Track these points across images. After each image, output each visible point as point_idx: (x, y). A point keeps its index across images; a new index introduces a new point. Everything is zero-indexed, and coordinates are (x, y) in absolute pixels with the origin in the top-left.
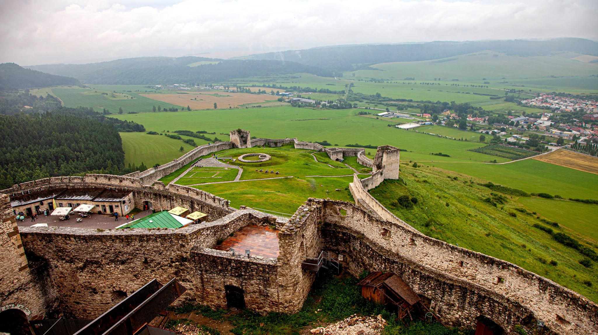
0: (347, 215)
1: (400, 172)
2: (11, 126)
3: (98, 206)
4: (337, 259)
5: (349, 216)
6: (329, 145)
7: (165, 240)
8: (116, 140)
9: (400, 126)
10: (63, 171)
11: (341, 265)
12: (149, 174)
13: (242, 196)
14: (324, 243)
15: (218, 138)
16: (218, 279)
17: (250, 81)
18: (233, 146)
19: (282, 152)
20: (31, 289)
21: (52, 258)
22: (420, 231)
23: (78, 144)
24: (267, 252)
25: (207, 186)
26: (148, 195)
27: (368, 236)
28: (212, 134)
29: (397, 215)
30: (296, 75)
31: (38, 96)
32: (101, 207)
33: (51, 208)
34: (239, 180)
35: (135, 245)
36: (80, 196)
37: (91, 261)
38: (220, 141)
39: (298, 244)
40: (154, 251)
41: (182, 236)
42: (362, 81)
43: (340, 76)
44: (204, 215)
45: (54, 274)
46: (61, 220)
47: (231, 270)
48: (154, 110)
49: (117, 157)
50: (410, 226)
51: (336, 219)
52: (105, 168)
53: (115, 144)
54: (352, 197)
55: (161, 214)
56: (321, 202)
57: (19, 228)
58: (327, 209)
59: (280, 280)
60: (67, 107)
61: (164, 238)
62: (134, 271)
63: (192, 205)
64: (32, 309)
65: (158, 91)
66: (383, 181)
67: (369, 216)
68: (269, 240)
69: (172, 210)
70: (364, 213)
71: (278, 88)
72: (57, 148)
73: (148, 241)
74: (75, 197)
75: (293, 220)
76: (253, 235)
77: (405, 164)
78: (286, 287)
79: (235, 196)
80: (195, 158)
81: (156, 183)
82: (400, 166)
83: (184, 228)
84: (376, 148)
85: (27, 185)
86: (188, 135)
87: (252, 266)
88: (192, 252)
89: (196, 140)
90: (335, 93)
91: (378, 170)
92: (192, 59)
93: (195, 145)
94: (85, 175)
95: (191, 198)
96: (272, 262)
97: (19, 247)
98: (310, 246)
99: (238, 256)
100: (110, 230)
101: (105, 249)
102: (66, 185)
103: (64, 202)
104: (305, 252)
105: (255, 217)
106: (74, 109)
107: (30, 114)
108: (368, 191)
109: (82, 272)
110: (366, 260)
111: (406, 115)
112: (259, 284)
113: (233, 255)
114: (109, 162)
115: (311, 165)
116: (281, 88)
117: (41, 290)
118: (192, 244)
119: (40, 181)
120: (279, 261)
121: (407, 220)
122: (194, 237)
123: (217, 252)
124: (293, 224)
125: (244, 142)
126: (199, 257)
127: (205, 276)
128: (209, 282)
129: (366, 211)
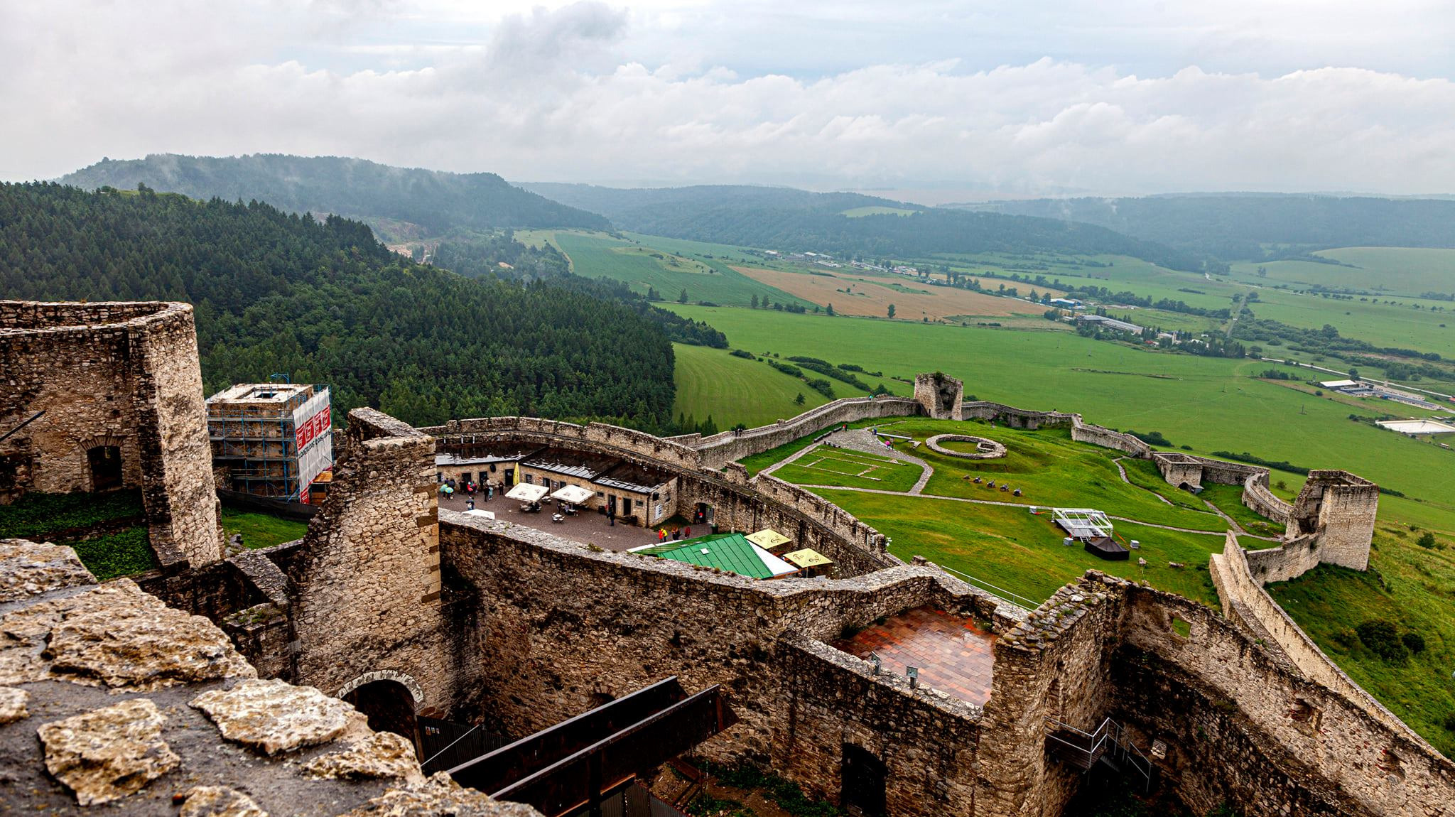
0: (1190, 638)
1: (1375, 553)
2: (468, 301)
3: (601, 494)
4: (1148, 752)
5: (1196, 640)
6: (1166, 444)
7: (727, 600)
8: (663, 359)
9: (1387, 425)
10: (545, 407)
11: (1156, 771)
12: (720, 443)
13: (919, 533)
14: (1117, 697)
15: (885, 386)
16: (831, 722)
17: (983, 263)
18: (919, 410)
19: (1038, 445)
20: (435, 647)
21: (489, 590)
22: (1427, 739)
23: (585, 354)
24: (960, 683)
25: (844, 494)
26: (708, 490)
27: (1246, 709)
28: (874, 375)
29: (1349, 672)
30: (1099, 259)
31: (528, 246)
32: (606, 498)
33: (509, 482)
34: (921, 493)
35: (659, 597)
36: (570, 466)
37: (563, 614)
38: (890, 394)
39: (1045, 685)
40: (697, 621)
41: (765, 598)
42: (1283, 291)
43: (1224, 271)
44: (824, 560)
45: (486, 623)
46: (522, 511)
47: (865, 708)
48: (754, 305)
49: (659, 395)
50: (1391, 715)
51: (1157, 640)
52: (630, 416)
53: (660, 367)
54: (1213, 592)
55: (728, 540)
56: (1120, 588)
57: (440, 510)
58: (1134, 608)
59: (983, 764)
60: (578, 274)
61: (726, 596)
62: (646, 658)
63: (801, 531)
64: (428, 692)
65: (769, 262)
66: (1316, 568)
67: (1256, 653)
68: (969, 654)
69: (756, 534)
70: (1243, 643)
71: (1050, 286)
72: (545, 356)
73: (688, 593)
74: (558, 466)
75: (1040, 618)
76: (932, 633)
77: (1394, 532)
78: (997, 790)
79: (903, 529)
80: (825, 425)
81: (732, 467)
82: (1374, 534)
83: (773, 581)
84: (1304, 472)
85: (473, 425)
86: (818, 370)
87: (916, 711)
88: (782, 642)
89: (835, 384)
90: (1201, 313)
91: (1303, 533)
92: (854, 200)
93: (830, 395)
94: (588, 424)
95: (803, 515)
96: (969, 713)
97: (432, 550)
98: (1075, 697)
99: (888, 678)
100: (614, 552)
101: (597, 592)
102: (547, 438)
103: (536, 475)
104: (1059, 709)
105: (944, 590)
106: (591, 281)
107: (507, 280)
108: (1267, 586)
109: (541, 632)
110: (1234, 777)
111: (1411, 396)
112: (927, 762)
113: (876, 671)
114: (642, 404)
115: (1108, 488)
116: (1057, 286)
117: (454, 655)
118: (785, 622)
119: (499, 421)
120: (987, 716)
121: (1384, 695)
122: (792, 608)
123: (838, 656)
124: (1036, 627)
125: (947, 404)
126: (796, 658)
127: (802, 709)
128: (808, 724)
129: (1249, 637)
